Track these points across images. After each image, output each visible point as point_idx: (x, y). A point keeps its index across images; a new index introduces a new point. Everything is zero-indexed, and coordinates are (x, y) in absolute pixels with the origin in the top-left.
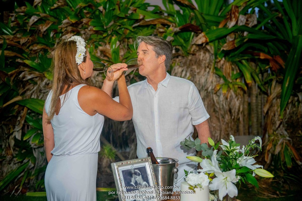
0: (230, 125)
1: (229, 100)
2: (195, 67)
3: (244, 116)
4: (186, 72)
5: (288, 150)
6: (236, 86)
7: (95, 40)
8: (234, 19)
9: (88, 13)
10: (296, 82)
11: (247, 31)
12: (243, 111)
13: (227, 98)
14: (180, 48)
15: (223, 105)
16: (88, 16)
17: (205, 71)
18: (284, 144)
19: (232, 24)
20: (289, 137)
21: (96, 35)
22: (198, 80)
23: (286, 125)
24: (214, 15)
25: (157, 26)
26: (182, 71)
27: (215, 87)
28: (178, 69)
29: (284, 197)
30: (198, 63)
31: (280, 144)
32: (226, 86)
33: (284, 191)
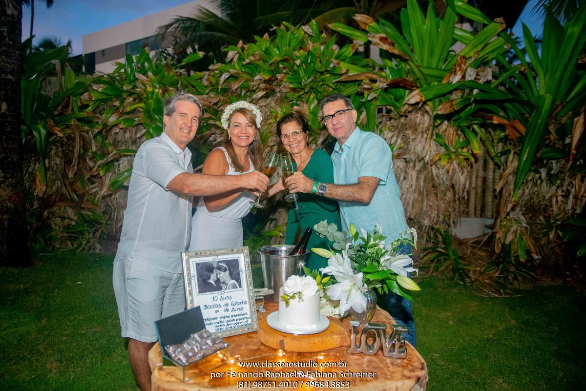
0: (452, 204)
1: (450, 173)
2: (409, 132)
3: (477, 194)
4: (397, 137)
5: (522, 239)
6: (461, 157)
7: (291, 99)
8: (459, 73)
9: (285, 68)
10: (538, 155)
11: (477, 89)
12: (476, 188)
13: (448, 172)
14: (392, 108)
15: (443, 179)
16: (284, 71)
17: (422, 137)
18: (519, 231)
19: (456, 79)
20: (527, 224)
21: (293, 93)
22: (413, 148)
23: (525, 209)
24: (437, 68)
25: (364, 81)
26: (393, 136)
27: (434, 158)
28: (388, 133)
29: (508, 298)
30: (415, 128)
31: (513, 232)
32: (447, 157)
33: (510, 289)
